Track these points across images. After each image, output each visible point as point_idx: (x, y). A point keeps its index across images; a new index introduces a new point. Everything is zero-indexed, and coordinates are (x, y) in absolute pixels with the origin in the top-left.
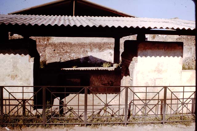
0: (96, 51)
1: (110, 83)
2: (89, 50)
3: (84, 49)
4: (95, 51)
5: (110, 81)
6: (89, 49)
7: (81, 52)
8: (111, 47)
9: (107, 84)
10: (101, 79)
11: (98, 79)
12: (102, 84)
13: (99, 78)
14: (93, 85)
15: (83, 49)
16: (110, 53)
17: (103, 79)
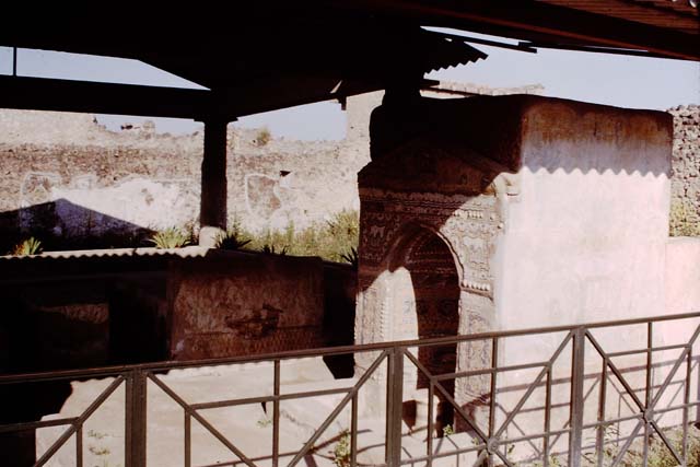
0: (87, 183)
1: (264, 314)
2: (54, 178)
3: (37, 173)
4: (80, 182)
5: (266, 307)
6: (57, 174)
7: (22, 185)
8: (149, 167)
9: (249, 321)
10: (225, 299)
11: (210, 297)
12: (230, 325)
13: (213, 294)
14: (186, 331)
15: (28, 175)
16: (145, 191)
17: (230, 296)
